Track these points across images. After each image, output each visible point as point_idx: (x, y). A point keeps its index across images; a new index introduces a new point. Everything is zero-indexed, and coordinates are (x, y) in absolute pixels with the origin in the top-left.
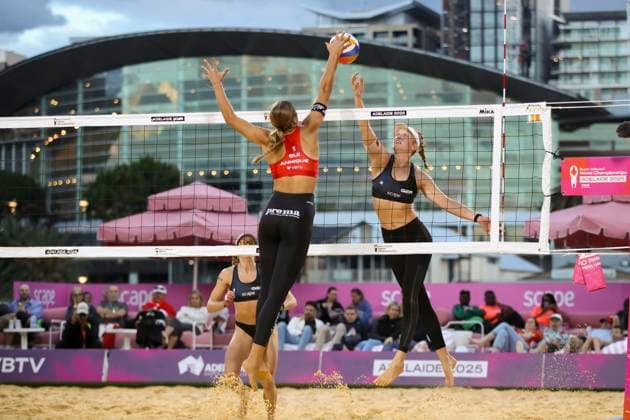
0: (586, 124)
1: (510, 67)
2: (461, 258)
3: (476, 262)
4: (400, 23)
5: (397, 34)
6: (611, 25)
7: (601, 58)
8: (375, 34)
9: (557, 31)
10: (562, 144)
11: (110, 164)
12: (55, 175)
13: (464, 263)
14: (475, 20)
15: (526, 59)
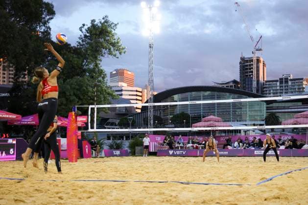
0: (272, 103)
1: (254, 92)
2: (247, 131)
3: (250, 131)
4: (231, 84)
5: (231, 86)
6: (275, 83)
7: (273, 90)
8: (227, 86)
9: (264, 85)
10: (267, 107)
11: (175, 114)
12: (164, 116)
13: (248, 132)
14: (247, 83)
15: (258, 91)
